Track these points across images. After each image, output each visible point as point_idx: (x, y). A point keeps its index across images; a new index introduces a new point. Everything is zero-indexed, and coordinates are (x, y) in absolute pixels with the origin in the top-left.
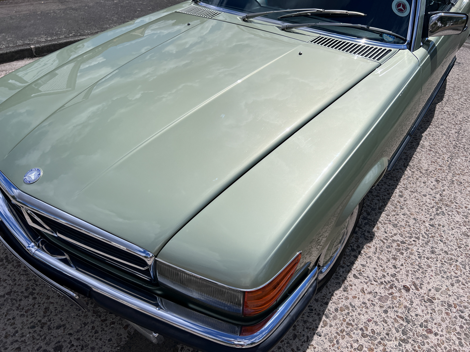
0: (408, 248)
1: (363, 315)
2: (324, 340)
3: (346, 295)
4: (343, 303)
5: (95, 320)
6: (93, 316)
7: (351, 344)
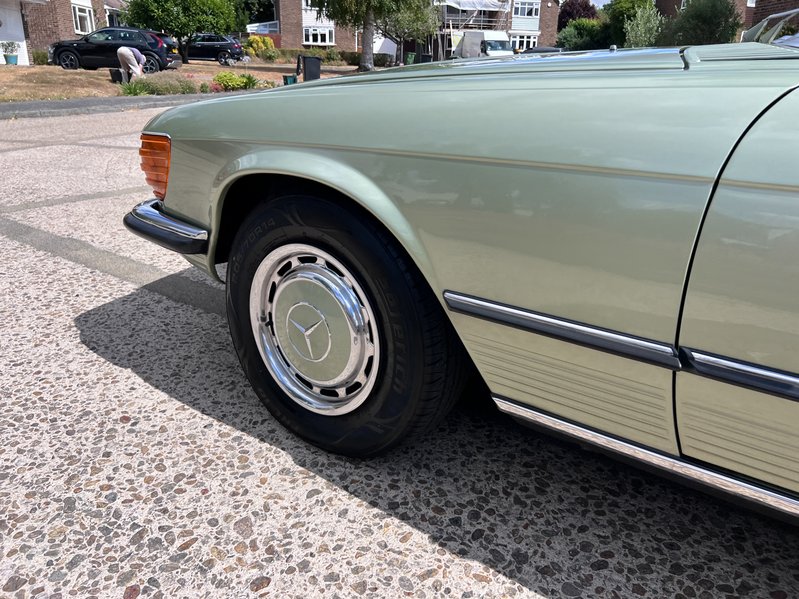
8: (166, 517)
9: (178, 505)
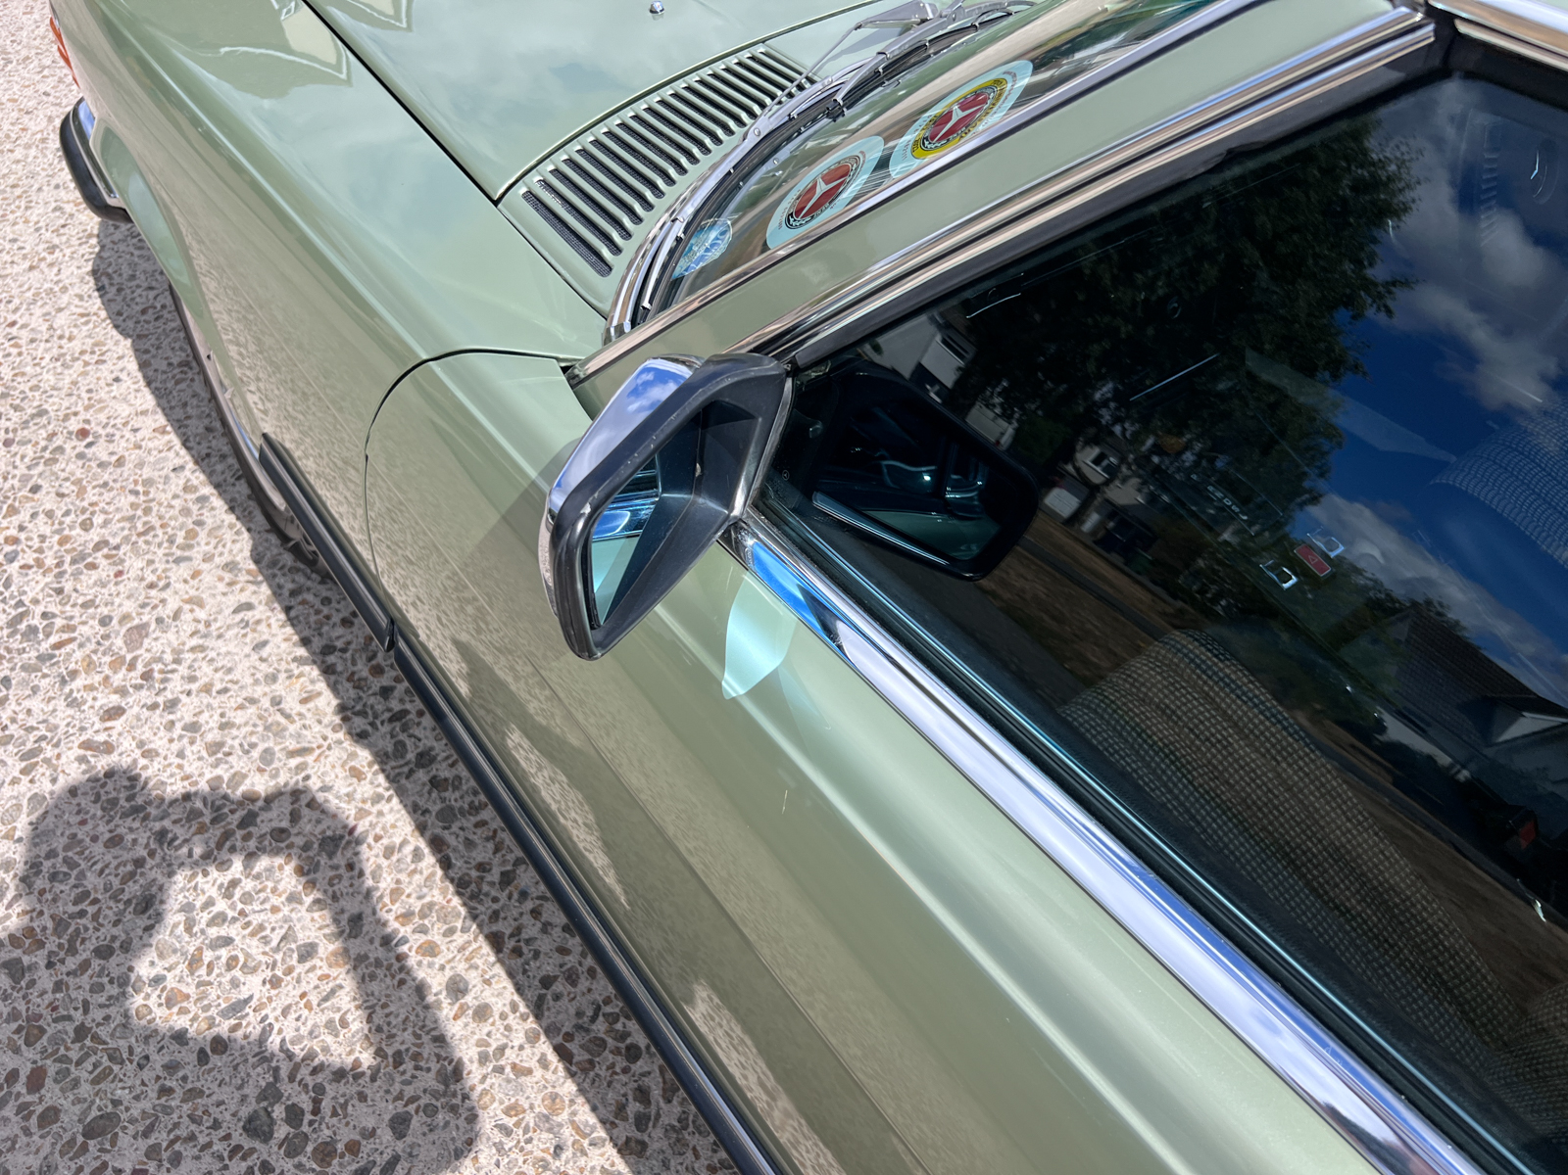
8: (58, 600)
9: (79, 587)
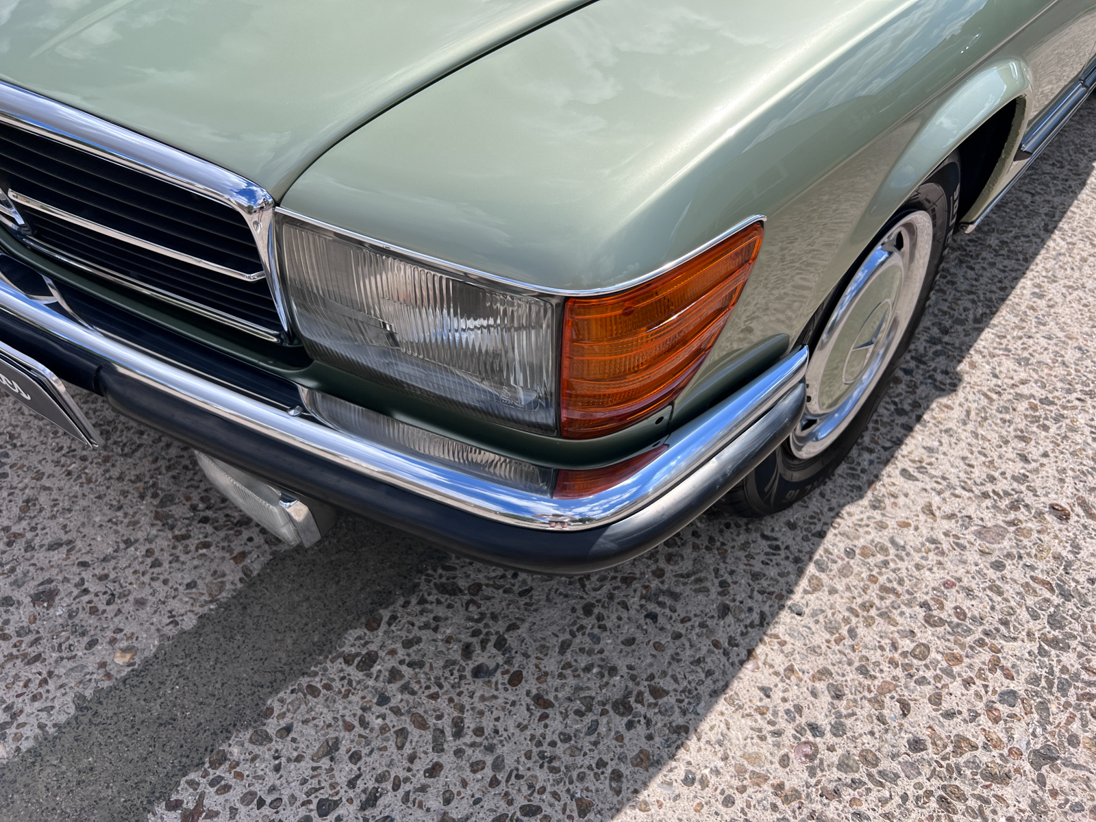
0: (1063, 416)
1: (930, 570)
2: (812, 625)
3: (879, 517)
4: (869, 538)
5: (156, 536)
6: (153, 525)
7: (892, 639)
